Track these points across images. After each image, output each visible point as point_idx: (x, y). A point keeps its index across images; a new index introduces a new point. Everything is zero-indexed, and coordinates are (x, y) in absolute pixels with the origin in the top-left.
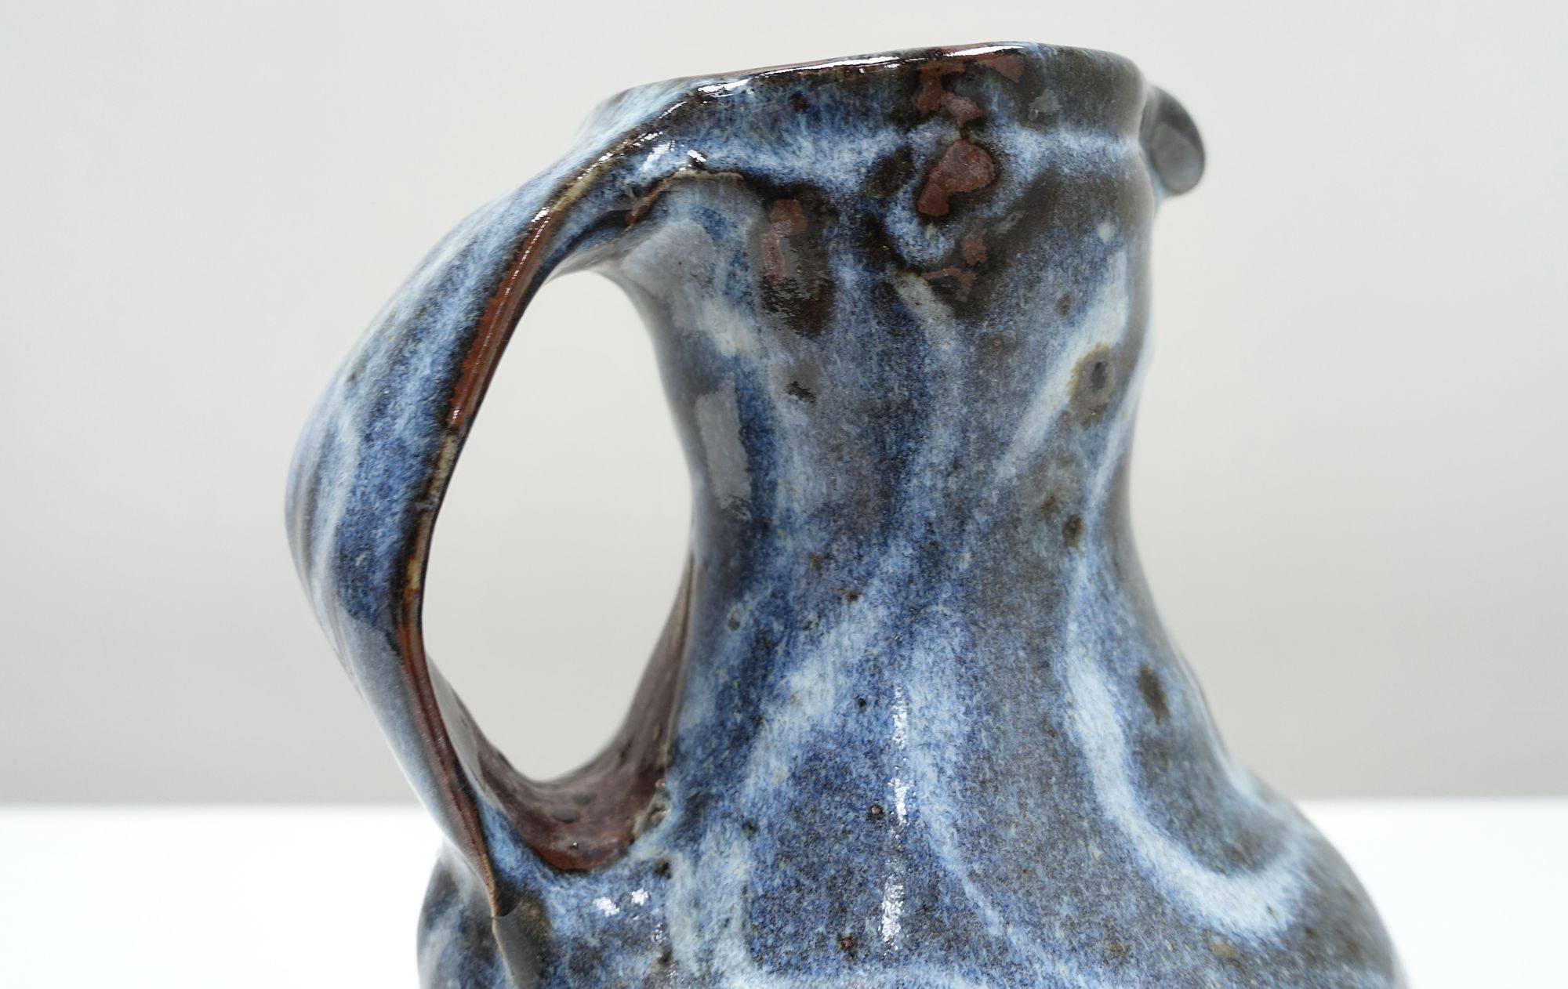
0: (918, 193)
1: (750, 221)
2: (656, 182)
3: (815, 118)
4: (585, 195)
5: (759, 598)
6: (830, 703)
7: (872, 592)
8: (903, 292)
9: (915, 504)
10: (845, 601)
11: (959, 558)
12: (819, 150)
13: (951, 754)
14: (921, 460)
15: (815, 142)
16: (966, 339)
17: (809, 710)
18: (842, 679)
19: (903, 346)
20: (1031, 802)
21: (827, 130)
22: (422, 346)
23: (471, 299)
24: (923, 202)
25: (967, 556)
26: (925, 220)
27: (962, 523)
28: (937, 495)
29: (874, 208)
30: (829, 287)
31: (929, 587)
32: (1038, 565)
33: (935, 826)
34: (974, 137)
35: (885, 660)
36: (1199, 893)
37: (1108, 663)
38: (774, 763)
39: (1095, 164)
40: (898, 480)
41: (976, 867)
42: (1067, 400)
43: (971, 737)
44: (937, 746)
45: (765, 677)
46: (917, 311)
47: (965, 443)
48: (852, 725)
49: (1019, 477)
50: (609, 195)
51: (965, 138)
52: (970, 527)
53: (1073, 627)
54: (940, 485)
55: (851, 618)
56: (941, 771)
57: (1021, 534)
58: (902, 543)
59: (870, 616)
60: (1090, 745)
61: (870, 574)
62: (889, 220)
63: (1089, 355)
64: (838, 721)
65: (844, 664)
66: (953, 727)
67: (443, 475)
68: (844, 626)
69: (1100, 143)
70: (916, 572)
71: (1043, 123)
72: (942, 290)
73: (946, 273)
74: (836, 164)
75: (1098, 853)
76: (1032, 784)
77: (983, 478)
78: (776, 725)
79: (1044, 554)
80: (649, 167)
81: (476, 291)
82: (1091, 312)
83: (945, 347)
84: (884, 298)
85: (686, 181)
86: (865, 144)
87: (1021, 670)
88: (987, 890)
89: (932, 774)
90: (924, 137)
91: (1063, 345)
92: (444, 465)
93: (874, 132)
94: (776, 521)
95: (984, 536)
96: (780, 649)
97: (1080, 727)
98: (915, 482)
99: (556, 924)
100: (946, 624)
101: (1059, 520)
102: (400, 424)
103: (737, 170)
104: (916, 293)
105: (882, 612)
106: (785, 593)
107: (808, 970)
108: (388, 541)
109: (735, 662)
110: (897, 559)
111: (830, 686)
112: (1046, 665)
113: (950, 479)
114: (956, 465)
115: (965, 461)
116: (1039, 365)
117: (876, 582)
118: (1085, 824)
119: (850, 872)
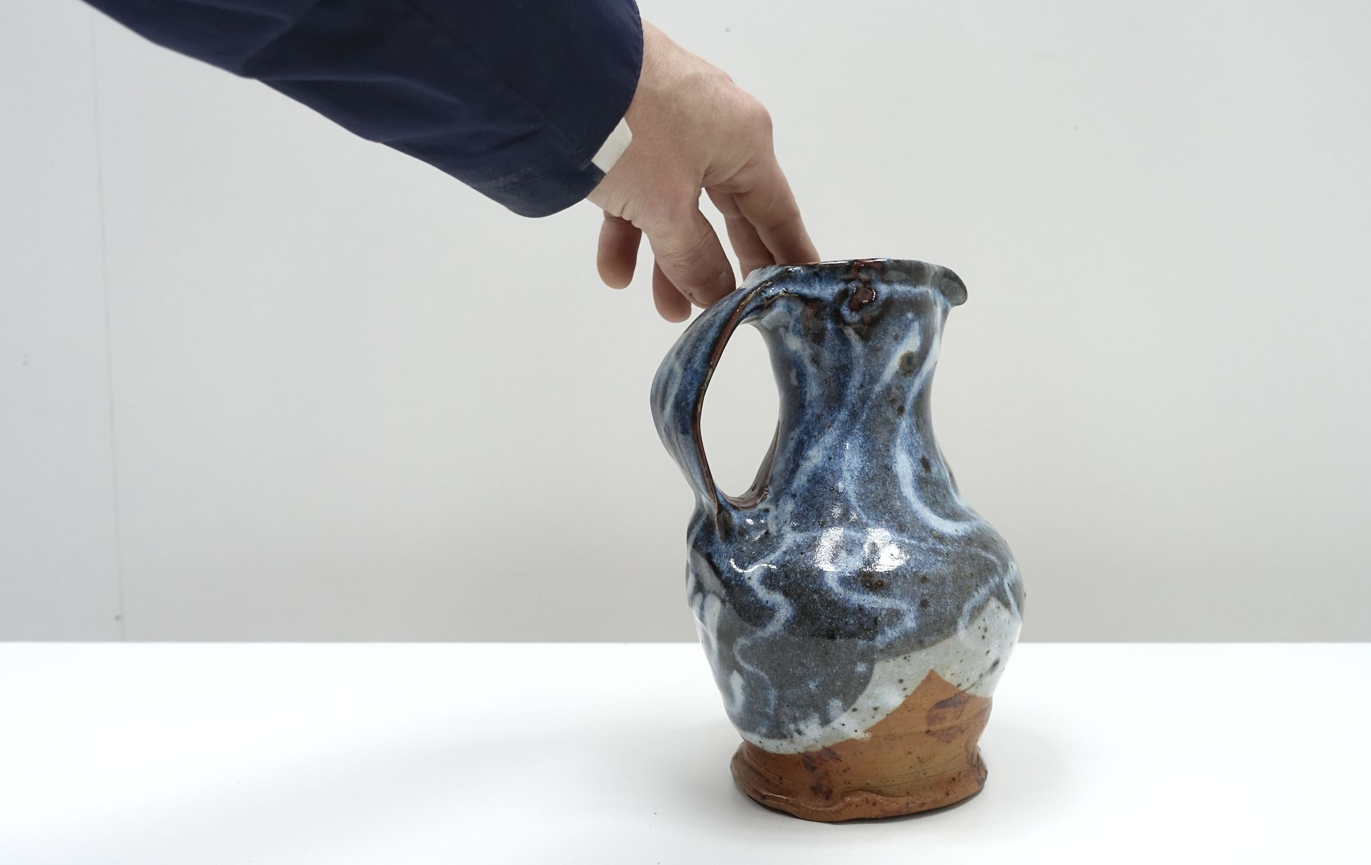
0: (850, 302)
1: (800, 309)
2: (773, 296)
3: (820, 280)
4: (752, 300)
5: (800, 429)
6: (821, 459)
7: (835, 425)
8: (846, 332)
9: (849, 398)
10: (827, 429)
11: (862, 415)
12: (821, 288)
13: (856, 473)
14: (851, 384)
15: (820, 286)
16: (865, 347)
17: (814, 461)
18: (824, 452)
19: (846, 348)
20: (879, 488)
21: (824, 283)
22: (702, 343)
23: (717, 329)
24: (852, 304)
25: (865, 415)
26: (852, 310)
27: (864, 405)
28: (856, 395)
29: (837, 305)
30: (824, 329)
31: (853, 424)
32: (888, 420)
33: (849, 492)
34: (867, 286)
35: (838, 446)
36: (931, 520)
37: (910, 453)
38: (802, 477)
39: (906, 295)
40: (844, 390)
41: (861, 504)
42: (898, 368)
43: (863, 468)
44: (852, 471)
45: (801, 453)
46: (850, 337)
47: (865, 379)
48: (827, 465)
49: (882, 391)
50: (759, 299)
51: (865, 286)
52: (866, 406)
53: (899, 440)
54: (857, 392)
55: (828, 434)
56: (853, 477)
57: (883, 409)
58: (845, 410)
59: (834, 433)
60: (900, 474)
61: (835, 420)
62: (841, 310)
63: (905, 354)
64: (823, 464)
65: (825, 448)
66: (857, 465)
67: (708, 380)
68: (826, 436)
69: (909, 288)
70: (849, 419)
71: (889, 282)
72: (858, 332)
73: (858, 326)
74: (826, 293)
75: (899, 504)
76: (881, 483)
77: (870, 391)
78: (803, 466)
79: (890, 417)
80: (771, 292)
81: (718, 327)
82: (905, 340)
83: (858, 349)
84: (840, 334)
85: (782, 297)
86: (835, 287)
87: (880, 451)
88: (863, 510)
89: (850, 478)
90: (852, 286)
91: (896, 350)
92: (708, 377)
93: (838, 284)
94: (806, 404)
95: (870, 409)
96: (806, 444)
97: (897, 469)
98: (849, 391)
99: (734, 520)
100: (857, 436)
101: (896, 407)
102: (695, 365)
103: (797, 293)
104: (850, 332)
105: (838, 431)
106: (808, 427)
107: (809, 531)
108: (692, 398)
109: (792, 450)
110: (843, 415)
111: (821, 454)
112: (889, 450)
113: (860, 390)
114: (862, 386)
115: (864, 385)
116: (888, 356)
117: (836, 422)
118: (896, 496)
119: (823, 505)
